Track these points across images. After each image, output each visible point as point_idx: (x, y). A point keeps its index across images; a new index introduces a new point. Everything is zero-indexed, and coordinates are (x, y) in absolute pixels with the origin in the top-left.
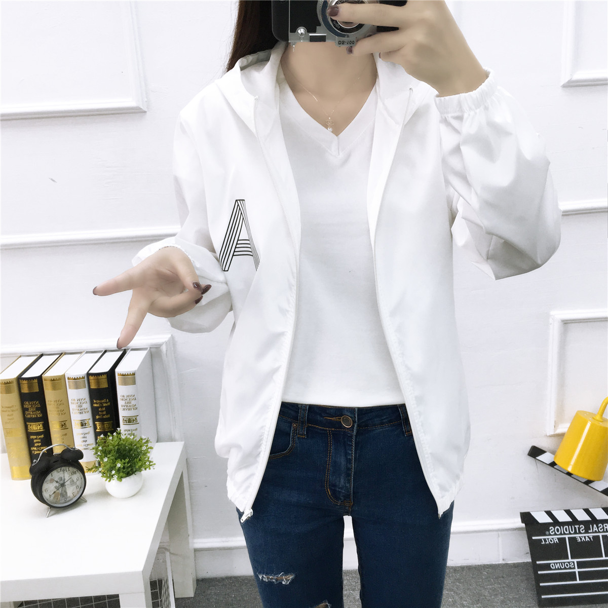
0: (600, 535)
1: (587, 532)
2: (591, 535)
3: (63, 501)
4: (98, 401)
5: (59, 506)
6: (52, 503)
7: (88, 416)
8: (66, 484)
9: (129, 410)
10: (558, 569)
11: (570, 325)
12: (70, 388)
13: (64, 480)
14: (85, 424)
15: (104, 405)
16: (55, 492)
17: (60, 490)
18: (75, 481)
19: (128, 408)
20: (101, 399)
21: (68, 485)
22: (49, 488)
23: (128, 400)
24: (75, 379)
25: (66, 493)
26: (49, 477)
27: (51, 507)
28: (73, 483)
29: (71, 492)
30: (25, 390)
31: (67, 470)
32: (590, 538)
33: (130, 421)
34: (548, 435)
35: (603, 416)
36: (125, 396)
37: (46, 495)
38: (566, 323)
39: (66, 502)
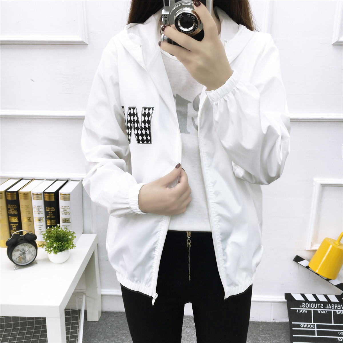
0: (332, 311)
1: (324, 308)
2: (327, 310)
3: (24, 262)
4: (49, 208)
5: (21, 265)
6: (17, 262)
7: (43, 216)
8: (26, 253)
9: (65, 214)
10: (305, 328)
11: (325, 187)
12: (33, 199)
13: (25, 250)
14: (41, 220)
15: (52, 210)
16: (19, 257)
17: (22, 255)
18: (31, 251)
19: (65, 213)
20: (50, 207)
21: (27, 253)
22: (16, 254)
23: (65, 209)
24: (36, 194)
25: (26, 257)
26: (17, 248)
27: (17, 265)
28: (30, 252)
29: (29, 257)
30: (9, 198)
31: (27, 245)
32: (326, 312)
33: (65, 221)
34: (307, 250)
35: (341, 242)
36: (64, 206)
37: (14, 258)
38: (324, 186)
39: (25, 263)
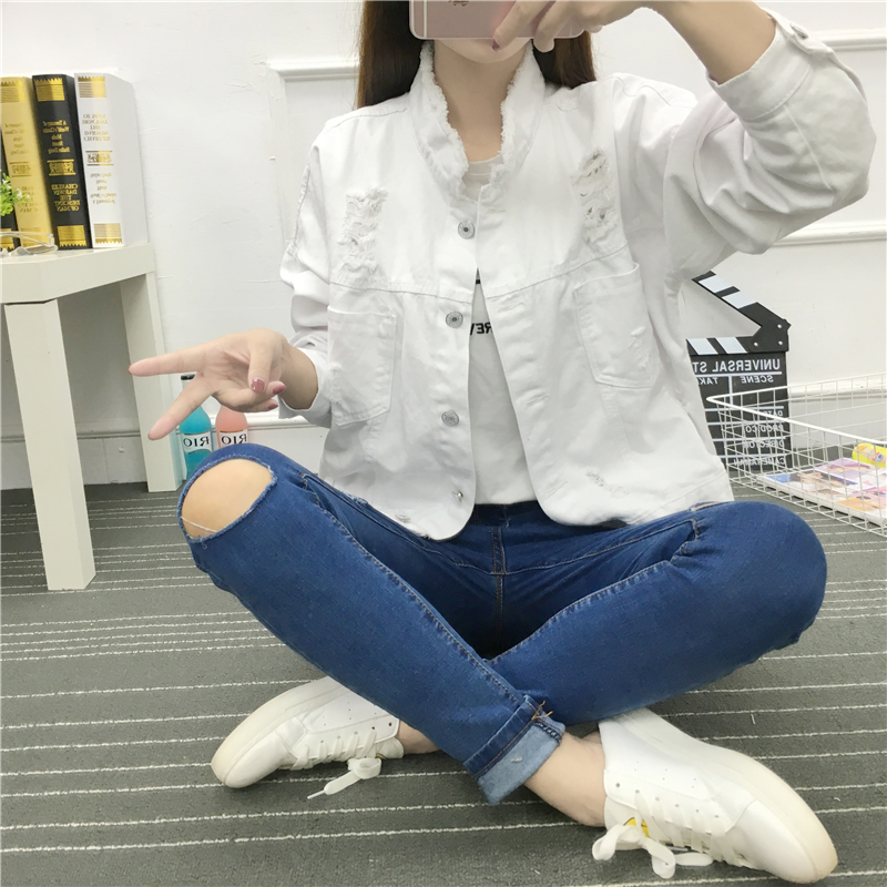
0: (730, 376)
1: (709, 372)
2: (715, 376)
9: (97, 139)
19: (95, 135)
23: (95, 122)
32: (713, 380)
33: (99, 158)
36: (91, 116)
